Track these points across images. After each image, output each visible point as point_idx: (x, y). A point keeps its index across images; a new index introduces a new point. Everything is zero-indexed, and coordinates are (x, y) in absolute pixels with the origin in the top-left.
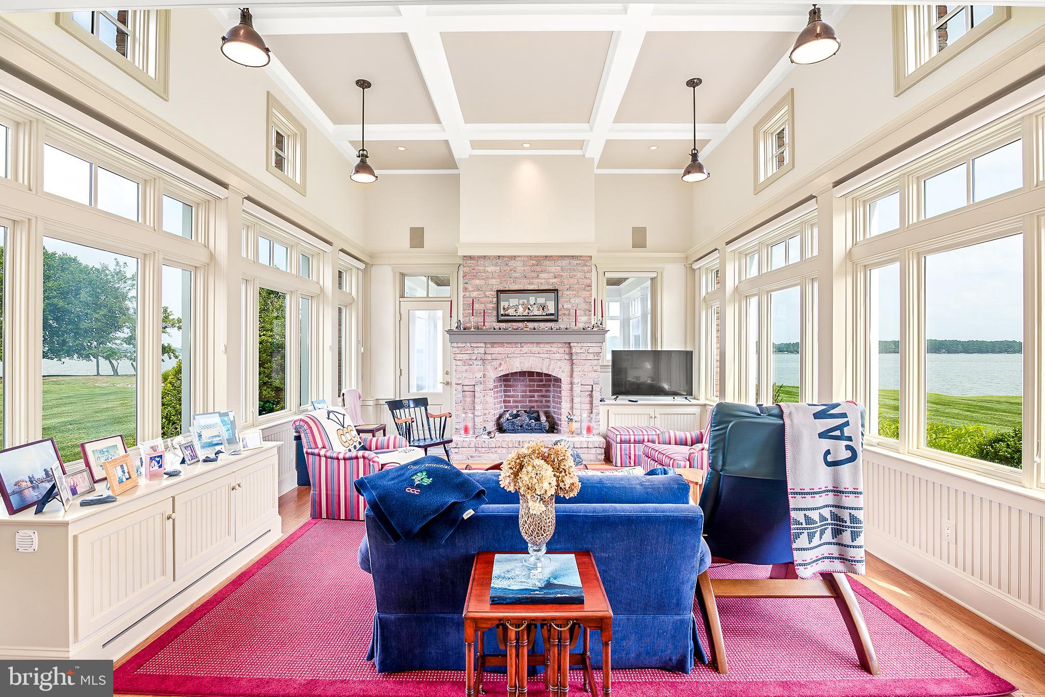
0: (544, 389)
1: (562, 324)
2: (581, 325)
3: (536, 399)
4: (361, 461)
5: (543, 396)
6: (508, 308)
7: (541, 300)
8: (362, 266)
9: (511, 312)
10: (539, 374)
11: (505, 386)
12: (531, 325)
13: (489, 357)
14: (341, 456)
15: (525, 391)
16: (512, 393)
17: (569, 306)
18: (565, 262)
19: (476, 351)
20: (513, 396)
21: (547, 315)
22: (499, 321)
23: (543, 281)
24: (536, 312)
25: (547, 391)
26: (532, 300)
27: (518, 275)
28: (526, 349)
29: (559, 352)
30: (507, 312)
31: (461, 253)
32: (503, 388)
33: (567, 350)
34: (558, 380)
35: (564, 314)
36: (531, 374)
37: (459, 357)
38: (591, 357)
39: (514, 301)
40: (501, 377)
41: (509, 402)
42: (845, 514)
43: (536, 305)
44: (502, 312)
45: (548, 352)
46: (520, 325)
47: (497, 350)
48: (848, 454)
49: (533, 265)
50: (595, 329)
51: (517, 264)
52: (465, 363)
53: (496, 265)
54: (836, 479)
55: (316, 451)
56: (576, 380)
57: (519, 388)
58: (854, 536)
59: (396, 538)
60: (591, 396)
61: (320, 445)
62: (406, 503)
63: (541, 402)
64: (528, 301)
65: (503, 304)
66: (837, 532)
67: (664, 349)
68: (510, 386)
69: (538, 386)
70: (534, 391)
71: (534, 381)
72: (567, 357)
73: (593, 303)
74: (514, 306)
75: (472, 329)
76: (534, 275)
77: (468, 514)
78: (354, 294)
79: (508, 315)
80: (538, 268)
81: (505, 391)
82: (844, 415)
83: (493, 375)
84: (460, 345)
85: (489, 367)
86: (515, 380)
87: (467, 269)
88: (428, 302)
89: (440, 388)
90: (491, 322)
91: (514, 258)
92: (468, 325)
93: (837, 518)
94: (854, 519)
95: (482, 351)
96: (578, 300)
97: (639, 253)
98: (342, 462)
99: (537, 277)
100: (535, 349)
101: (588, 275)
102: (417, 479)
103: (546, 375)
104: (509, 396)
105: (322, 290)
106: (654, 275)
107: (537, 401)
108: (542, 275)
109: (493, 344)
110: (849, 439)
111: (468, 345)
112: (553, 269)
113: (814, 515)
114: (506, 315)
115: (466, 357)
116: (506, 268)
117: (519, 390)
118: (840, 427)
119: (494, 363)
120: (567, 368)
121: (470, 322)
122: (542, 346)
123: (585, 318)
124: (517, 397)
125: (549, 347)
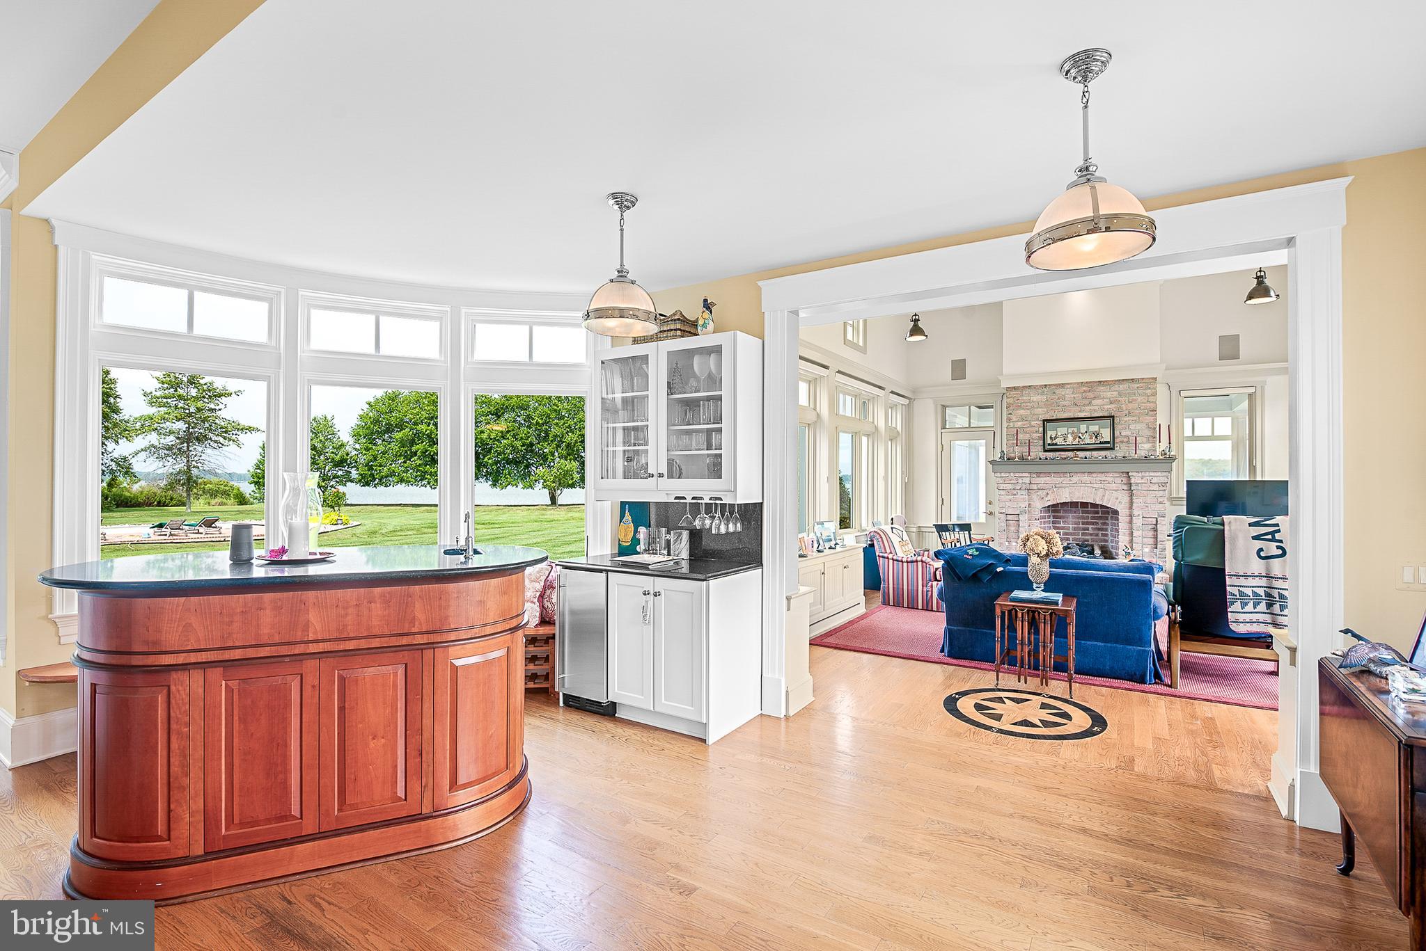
0: (1100, 522)
1: (1119, 452)
2: (1142, 453)
3: (1091, 531)
5: (1099, 529)
6: (1056, 438)
7: (1094, 428)
8: (906, 402)
9: (1059, 441)
10: (1094, 505)
11: (1054, 517)
12: (1081, 454)
13: (1035, 487)
14: (904, 560)
15: (1078, 523)
16: (1062, 525)
17: (1128, 433)
18: (1122, 387)
19: (1020, 481)
20: (1063, 528)
21: (1101, 443)
22: (1045, 451)
23: (1096, 408)
24: (1088, 440)
25: (1104, 524)
26: (1083, 428)
27: (1067, 403)
28: (1075, 479)
29: (1116, 481)
30: (1054, 442)
31: (1005, 384)
32: (1051, 519)
33: (1125, 480)
34: (1116, 512)
35: (1122, 442)
36: (1084, 505)
37: (1002, 486)
38: (1153, 487)
39: (1062, 430)
40: (1049, 507)
42: (1275, 593)
43: (1087, 433)
44: (1049, 442)
45: (1101, 482)
46: (1070, 454)
47: (1043, 480)
48: (1280, 552)
49: (1085, 391)
50: (1160, 457)
51: (1067, 392)
52: (1008, 492)
53: (1042, 394)
54: (1268, 568)
55: (886, 555)
56: (1135, 512)
57: (1070, 520)
58: (1282, 608)
59: (959, 579)
60: (1155, 530)
61: (888, 551)
62: (965, 563)
63: (1097, 535)
64: (1079, 429)
65: (1049, 433)
66: (1269, 605)
67: (1266, 478)
68: (1060, 518)
69: (1093, 518)
70: (1088, 523)
71: (1087, 512)
72: (1125, 487)
73: (1158, 429)
74: (1062, 435)
75: (1017, 459)
76: (1086, 402)
77: (999, 569)
78: (899, 428)
79: (1056, 445)
80: (1091, 395)
81: (1054, 522)
82: (1277, 525)
83: (1039, 505)
84: (1003, 475)
85: (1034, 497)
86: (1065, 511)
87: (1011, 400)
88: (970, 432)
89: (982, 518)
90: (1037, 452)
91: (1062, 385)
92: (1013, 455)
93: (1268, 595)
94: (1281, 596)
95: (1027, 480)
96: (1138, 426)
97: (1230, 366)
98: (905, 564)
99: (1090, 403)
100: (1086, 478)
101: (1151, 399)
102: (970, 552)
103: (1102, 506)
104: (1058, 528)
105: (876, 428)
106: (1252, 390)
107: (1091, 535)
108: (1095, 402)
109: (1039, 474)
110: (1281, 541)
111: (1012, 474)
112: (1108, 395)
113: (1248, 591)
114: (1053, 445)
115: (1010, 486)
116: (1054, 396)
117: (1071, 521)
118: (1272, 533)
119: (1041, 493)
120: (1125, 498)
121: (1014, 452)
122: (1095, 475)
123: (1147, 446)
124: (1068, 529)
125: (1102, 477)
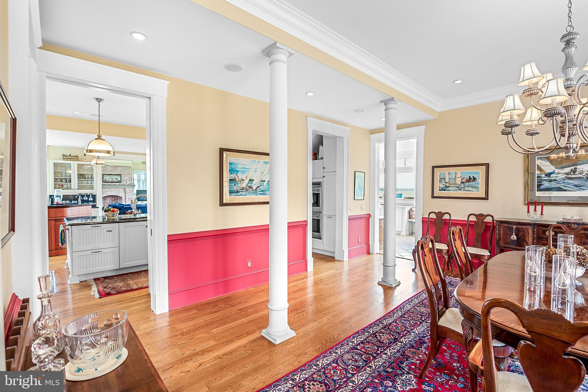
0: (116, 200)
1: (122, 183)
2: (128, 184)
5: (116, 202)
6: (106, 179)
7: (116, 177)
10: (115, 196)
11: (104, 199)
12: (113, 183)
15: (110, 201)
17: (125, 179)
18: (123, 168)
20: (106, 202)
21: (118, 181)
22: (103, 182)
24: (115, 180)
26: (113, 177)
27: (109, 170)
28: (112, 189)
29: (122, 190)
30: (106, 180)
32: (103, 200)
33: (124, 190)
34: (122, 197)
35: (123, 181)
36: (112, 196)
38: (131, 191)
39: (108, 177)
40: (104, 197)
41: (105, 204)
43: (115, 179)
44: (104, 180)
45: (119, 190)
46: (110, 183)
50: (132, 185)
51: (109, 167)
56: (127, 197)
57: (108, 200)
64: (112, 177)
65: (104, 178)
68: (106, 200)
69: (114, 199)
70: (113, 201)
72: (124, 192)
73: (131, 178)
79: (106, 181)
80: (115, 169)
86: (107, 198)
96: (127, 177)
97: (144, 165)
99: (115, 171)
100: (115, 189)
101: (129, 171)
103: (117, 196)
104: (105, 202)
108: (116, 171)
112: (120, 169)
114: (105, 181)
116: (105, 168)
120: (124, 194)
123: (129, 182)
124: (108, 202)
125: (119, 189)
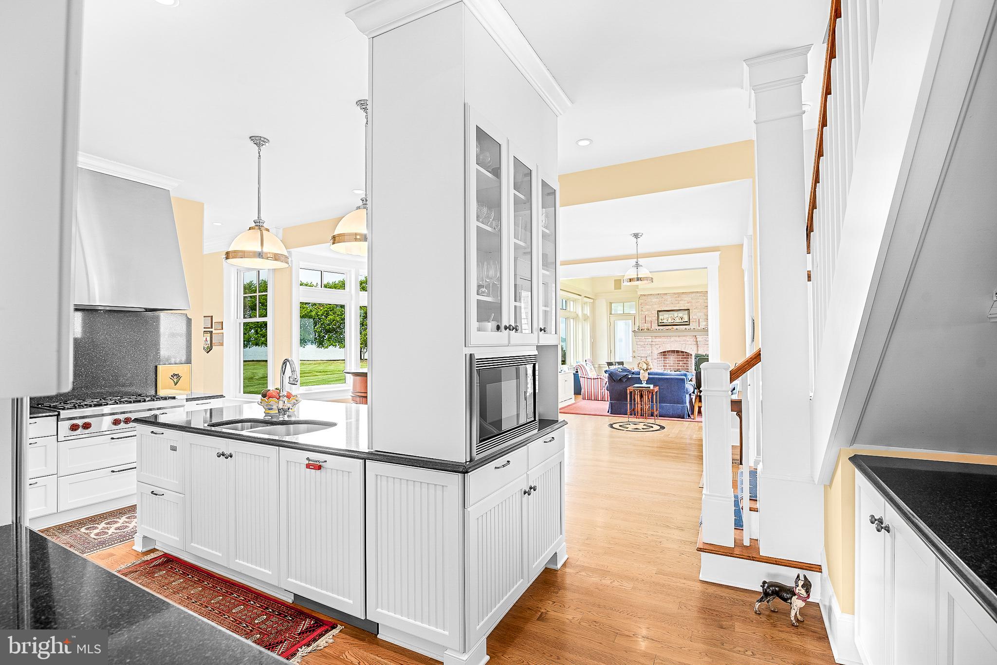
0: (685, 360)
1: (692, 326)
2: (701, 327)
3: (681, 365)
4: (599, 379)
5: (684, 363)
6: (663, 319)
7: (680, 314)
8: (592, 301)
9: (665, 321)
10: (682, 352)
11: (664, 358)
12: (675, 327)
13: (654, 343)
14: (592, 378)
15: (675, 361)
16: (668, 362)
17: (696, 317)
18: (693, 295)
19: (647, 340)
20: (668, 363)
21: (684, 322)
22: (659, 326)
23: (681, 305)
24: (678, 320)
25: (687, 361)
26: (676, 314)
27: (668, 303)
28: (672, 339)
29: (691, 340)
30: (663, 321)
31: (639, 293)
32: (662, 359)
33: (694, 339)
34: (691, 355)
35: (693, 321)
36: (678, 352)
37: (639, 343)
39: (666, 316)
40: (661, 353)
41: (666, 366)
43: (677, 317)
44: (660, 321)
45: (684, 341)
46: (670, 327)
47: (658, 340)
49: (676, 297)
51: (668, 297)
52: (642, 346)
53: (657, 298)
55: (583, 376)
59: (615, 381)
61: (585, 374)
62: (616, 374)
63: (684, 366)
64: (674, 315)
65: (660, 317)
68: (666, 358)
69: (682, 358)
70: (679, 361)
71: (679, 355)
72: (695, 343)
74: (666, 318)
75: (645, 330)
76: (677, 302)
77: (630, 376)
78: (589, 315)
79: (664, 323)
80: (679, 299)
81: (664, 361)
83: (656, 352)
84: (639, 338)
85: (654, 348)
86: (669, 355)
87: (642, 301)
88: (625, 316)
89: (631, 360)
90: (655, 326)
91: (666, 294)
92: (643, 328)
95: (650, 340)
96: (700, 314)
98: (593, 380)
99: (678, 303)
100: (677, 339)
101: (706, 301)
102: (619, 370)
103: (686, 352)
104: (666, 363)
105: (577, 315)
107: (681, 366)
108: (681, 302)
109: (656, 337)
111: (643, 337)
112: (687, 299)
114: (662, 323)
115: (642, 343)
116: (662, 299)
117: (672, 359)
119: (657, 346)
120: (695, 348)
121: (644, 326)
122: (681, 337)
123: (704, 323)
124: (671, 364)
125: (684, 338)
